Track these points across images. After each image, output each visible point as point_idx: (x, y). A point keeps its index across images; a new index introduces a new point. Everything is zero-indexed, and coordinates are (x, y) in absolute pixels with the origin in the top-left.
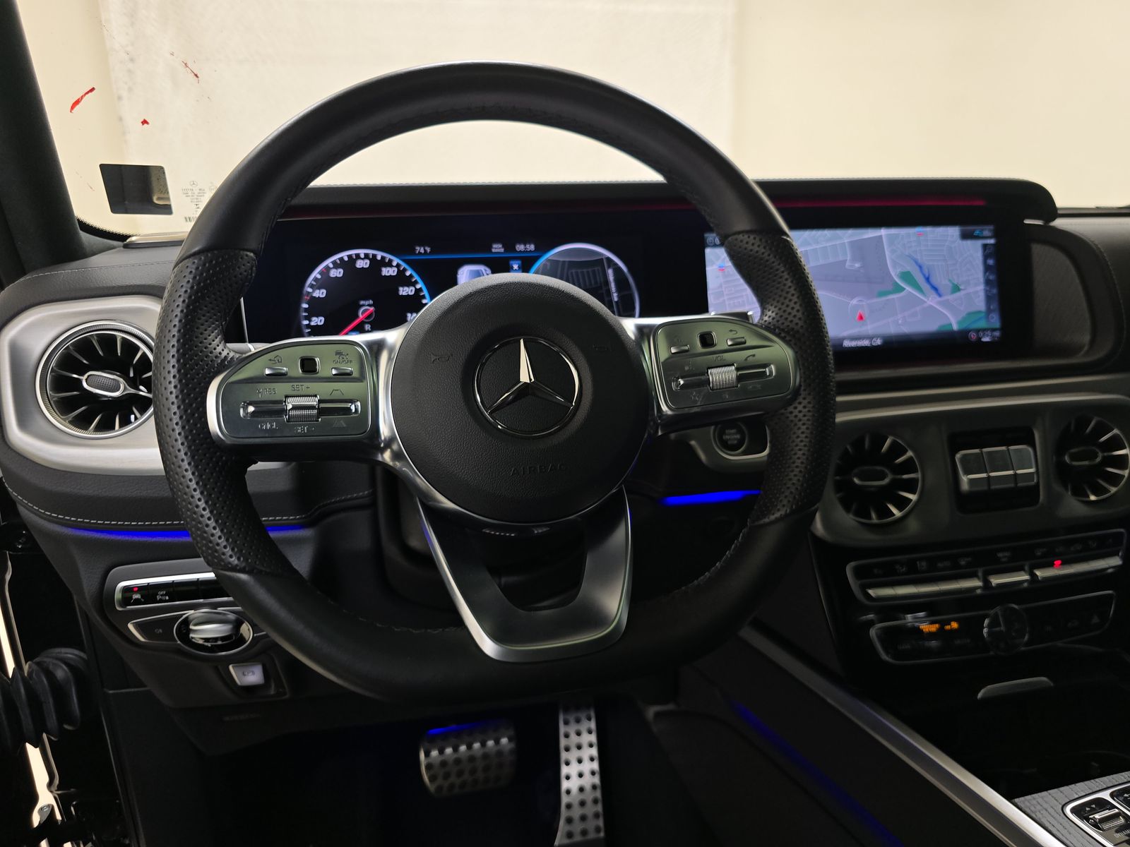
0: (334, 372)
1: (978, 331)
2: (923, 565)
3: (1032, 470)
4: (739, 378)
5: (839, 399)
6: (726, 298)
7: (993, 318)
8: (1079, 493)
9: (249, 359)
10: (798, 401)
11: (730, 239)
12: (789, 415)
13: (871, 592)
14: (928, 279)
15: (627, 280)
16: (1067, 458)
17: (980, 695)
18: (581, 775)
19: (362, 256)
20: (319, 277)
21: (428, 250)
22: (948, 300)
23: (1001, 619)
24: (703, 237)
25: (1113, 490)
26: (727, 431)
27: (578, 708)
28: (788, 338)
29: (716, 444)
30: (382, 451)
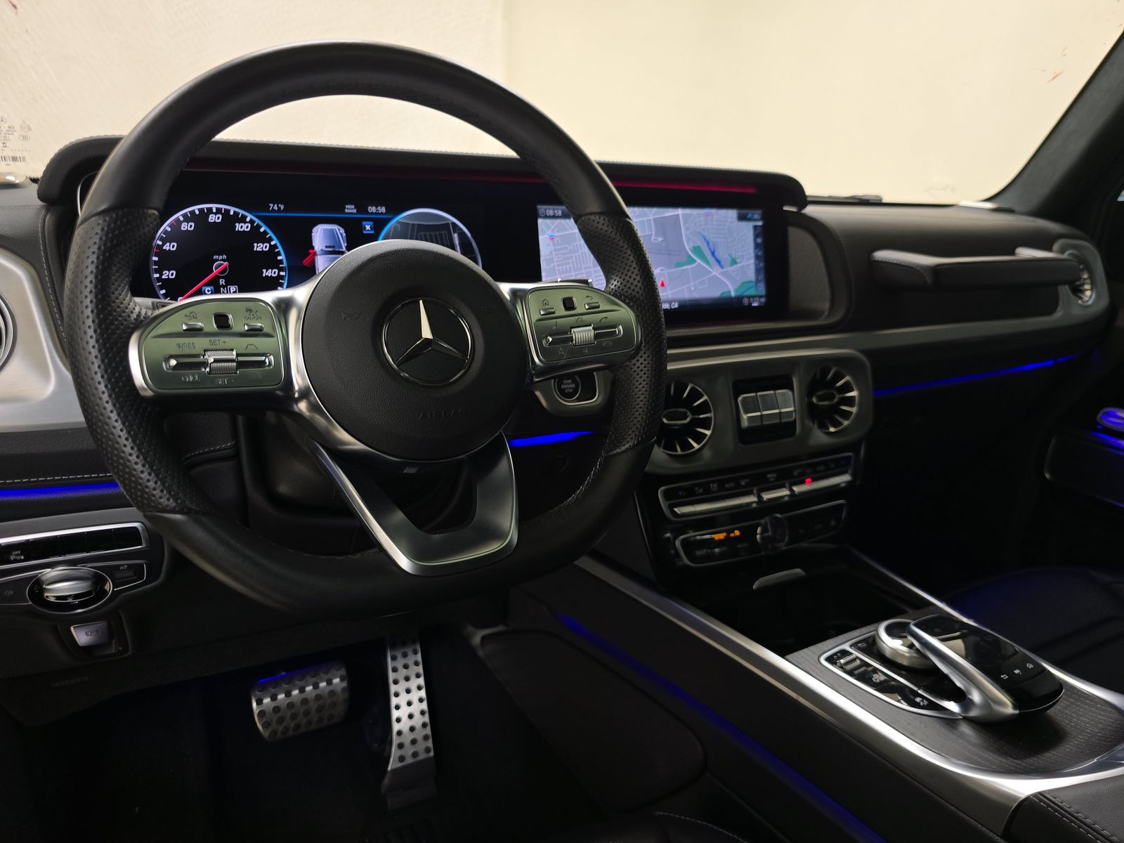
0: (246, 328)
1: (749, 297)
2: (714, 487)
3: (792, 409)
4: (596, 336)
5: (669, 352)
6: (556, 264)
7: (760, 287)
8: (823, 426)
9: (166, 315)
10: (639, 355)
11: (583, 218)
12: (633, 367)
13: (676, 510)
14: (713, 253)
15: (471, 244)
16: (814, 400)
17: (754, 587)
18: (409, 704)
19: (214, 210)
20: (169, 229)
21: (282, 207)
22: (728, 271)
23: (769, 527)
24: (536, 208)
25: (846, 423)
26: (564, 382)
27: (404, 644)
28: (631, 304)
29: (556, 393)
30: (297, 401)
